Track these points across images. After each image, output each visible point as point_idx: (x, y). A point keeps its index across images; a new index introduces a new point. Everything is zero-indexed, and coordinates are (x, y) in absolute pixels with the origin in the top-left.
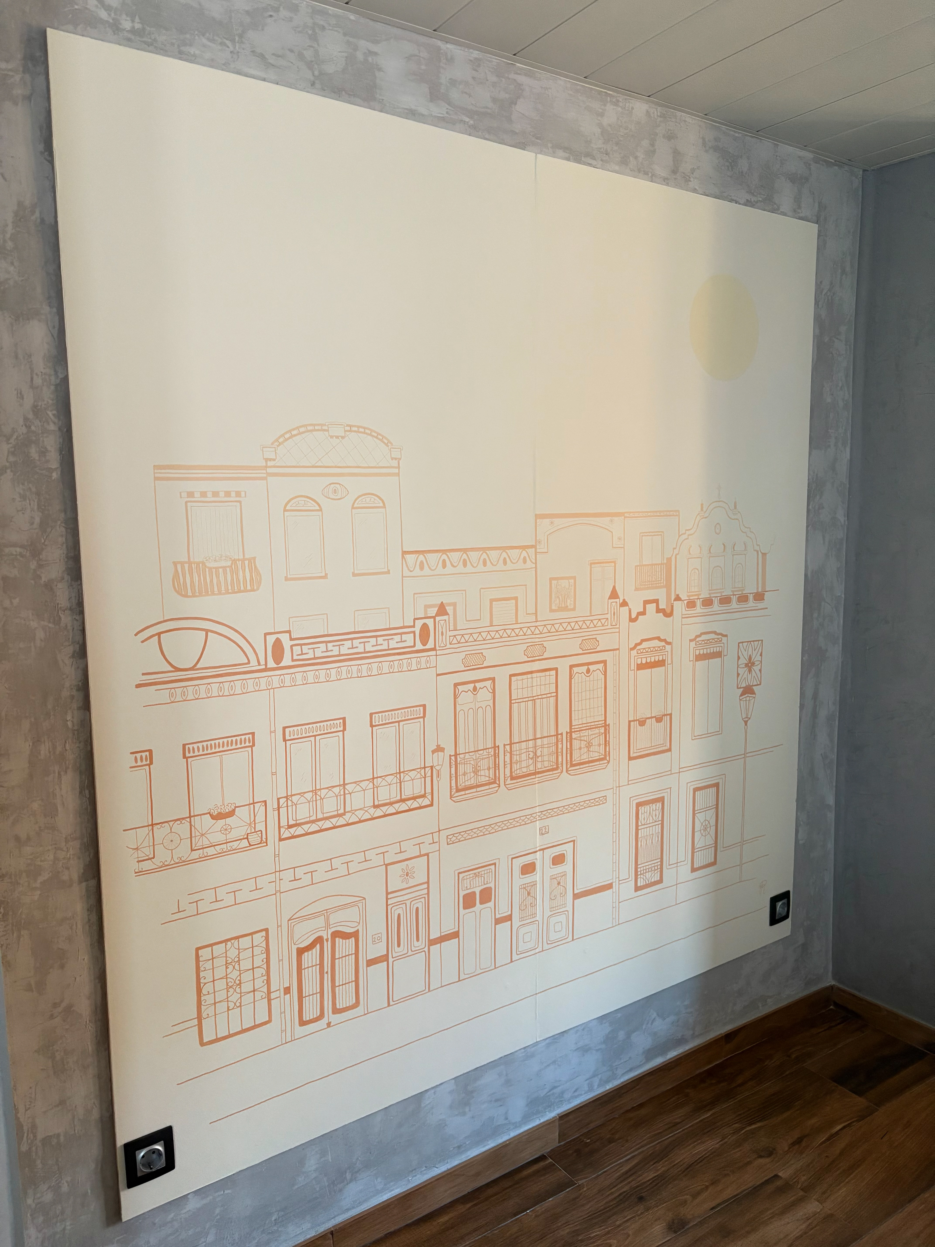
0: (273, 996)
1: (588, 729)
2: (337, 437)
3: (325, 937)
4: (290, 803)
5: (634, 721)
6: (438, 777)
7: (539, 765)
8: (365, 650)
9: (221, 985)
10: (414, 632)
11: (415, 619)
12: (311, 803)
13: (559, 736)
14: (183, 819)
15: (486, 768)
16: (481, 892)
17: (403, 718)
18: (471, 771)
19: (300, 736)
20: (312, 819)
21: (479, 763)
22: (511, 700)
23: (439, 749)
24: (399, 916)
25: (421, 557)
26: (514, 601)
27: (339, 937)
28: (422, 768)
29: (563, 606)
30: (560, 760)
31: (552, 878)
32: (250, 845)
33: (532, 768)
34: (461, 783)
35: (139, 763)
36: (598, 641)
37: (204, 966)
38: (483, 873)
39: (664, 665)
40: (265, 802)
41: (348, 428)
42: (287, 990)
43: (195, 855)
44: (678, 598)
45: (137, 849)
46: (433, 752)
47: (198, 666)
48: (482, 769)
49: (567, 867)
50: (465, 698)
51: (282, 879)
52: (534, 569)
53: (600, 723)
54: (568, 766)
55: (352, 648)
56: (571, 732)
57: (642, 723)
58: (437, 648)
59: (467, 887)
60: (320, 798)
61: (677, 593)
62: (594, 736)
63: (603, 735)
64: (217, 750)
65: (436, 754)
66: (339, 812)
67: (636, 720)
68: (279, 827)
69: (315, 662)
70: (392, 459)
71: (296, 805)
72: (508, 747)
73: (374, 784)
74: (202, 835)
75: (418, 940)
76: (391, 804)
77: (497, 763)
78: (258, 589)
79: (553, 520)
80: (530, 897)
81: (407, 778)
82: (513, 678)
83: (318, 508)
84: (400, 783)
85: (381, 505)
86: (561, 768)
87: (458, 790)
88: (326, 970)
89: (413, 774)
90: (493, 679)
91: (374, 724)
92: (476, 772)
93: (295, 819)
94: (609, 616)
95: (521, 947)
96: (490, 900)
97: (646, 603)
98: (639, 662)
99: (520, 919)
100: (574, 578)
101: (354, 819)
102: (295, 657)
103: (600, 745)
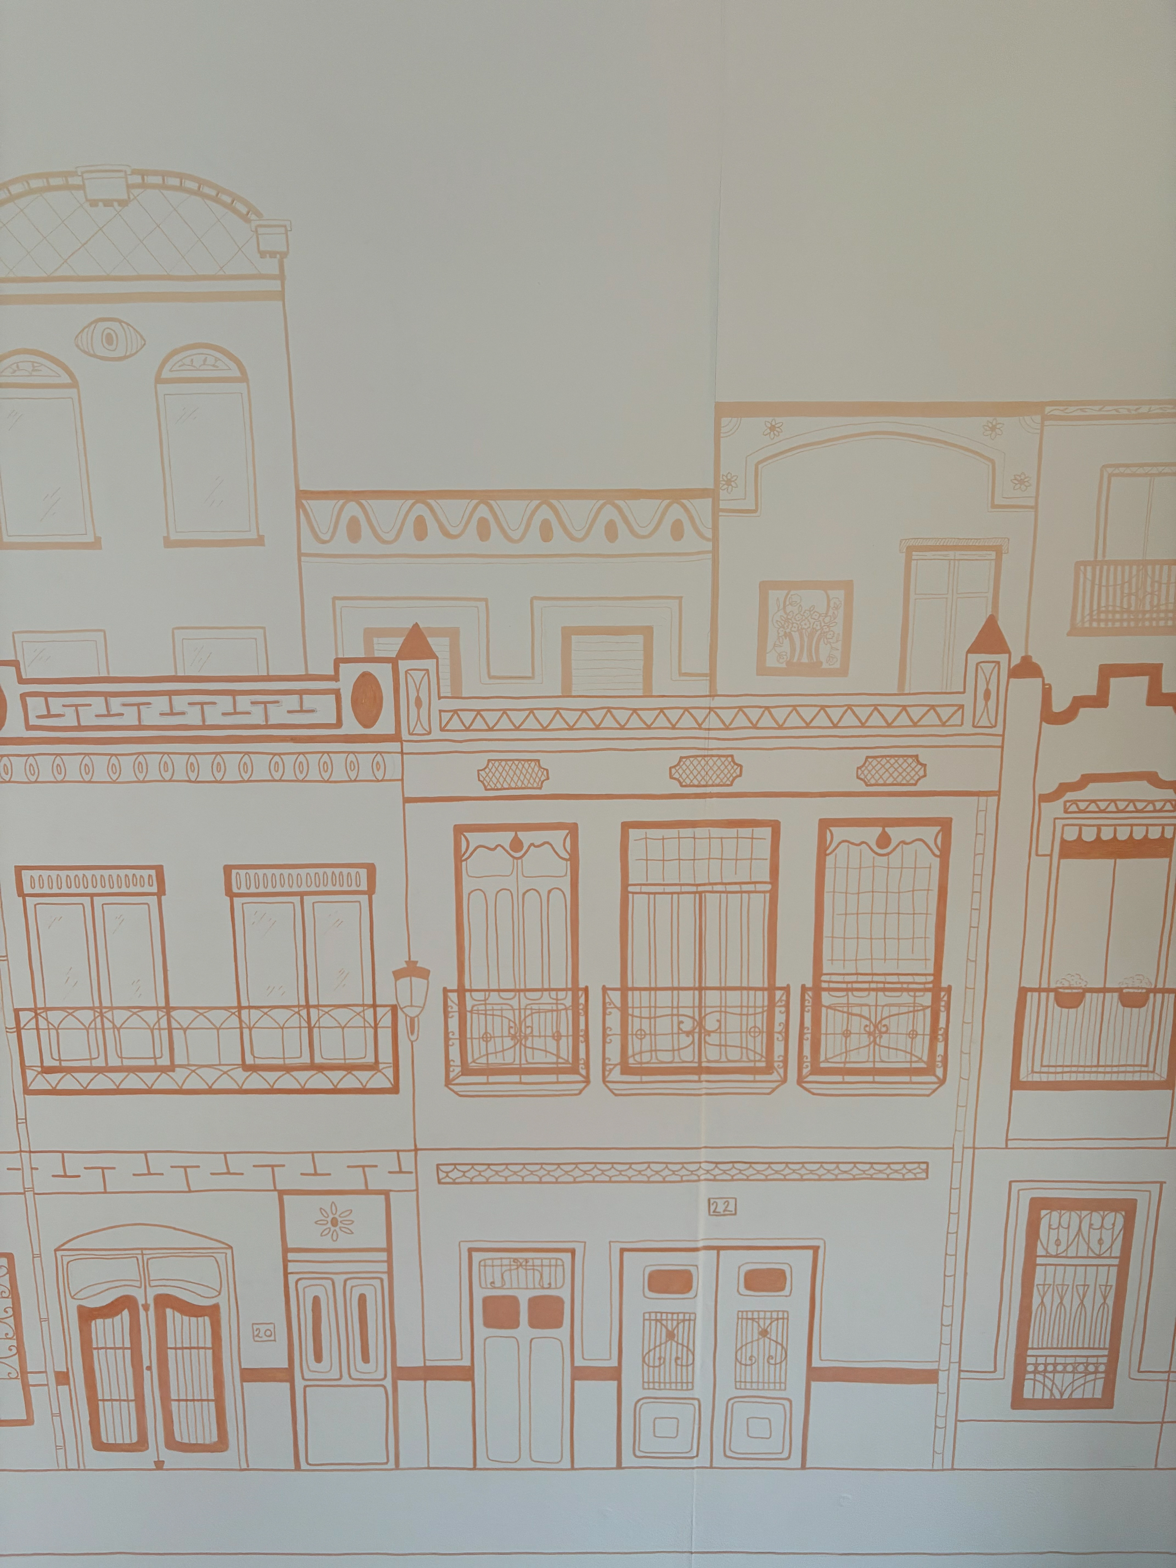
0: (32, 1379)
1: (876, 990)
2: (108, 203)
3: (141, 1301)
4: (43, 1024)
5: (1039, 990)
6: (412, 1033)
7: (711, 1053)
8: (204, 720)
10: (337, 693)
11: (338, 662)
12: (92, 1032)
13: (778, 994)
15: (549, 1033)
16: (534, 1302)
17: (313, 888)
18: (506, 1033)
19: (55, 890)
20: (95, 1063)
21: (529, 1020)
22: (625, 884)
23: (414, 971)
24: (316, 1300)
25: (352, 509)
26: (640, 639)
27: (173, 1308)
28: (369, 1006)
29: (805, 660)
30: (779, 1051)
31: (743, 1317)
33: (687, 1055)
34: (476, 1056)
36: (924, 766)
38: (537, 1262)
39: (1168, 855)
41: (137, 179)
42: (63, 1378)
46: (398, 975)
48: (536, 1033)
49: (790, 1303)
50: (488, 864)
51: (37, 1169)
52: (710, 556)
53: (922, 979)
54: (805, 1070)
55: (172, 713)
56: (817, 989)
57: (1068, 1000)
58: (405, 735)
59: (493, 1283)
60: (111, 1025)
62: (895, 1010)
63: (928, 1011)
65: (404, 982)
66: (160, 1063)
67: (1048, 990)
68: (23, 1067)
69: (80, 736)
70: (262, 254)
71: (57, 1029)
72: (615, 997)
73: (241, 1021)
75: (366, 1360)
76: (288, 1069)
77: (582, 1026)
79: (778, 420)
80: (674, 1344)
81: (326, 1021)
82: (633, 833)
83: (68, 380)
84: (310, 1029)
85: (236, 373)
86: (781, 1071)
87: (466, 1070)
88: (146, 1363)
89: (343, 1015)
90: (572, 829)
91: (235, 890)
92: (519, 1037)
93: (56, 1056)
94: (966, 700)
95: (648, 1444)
96: (558, 1324)
97: (1107, 672)
98: (1071, 835)
99: (646, 1384)
100: (848, 586)
101: (194, 1083)
102: (33, 721)
103: (913, 1035)
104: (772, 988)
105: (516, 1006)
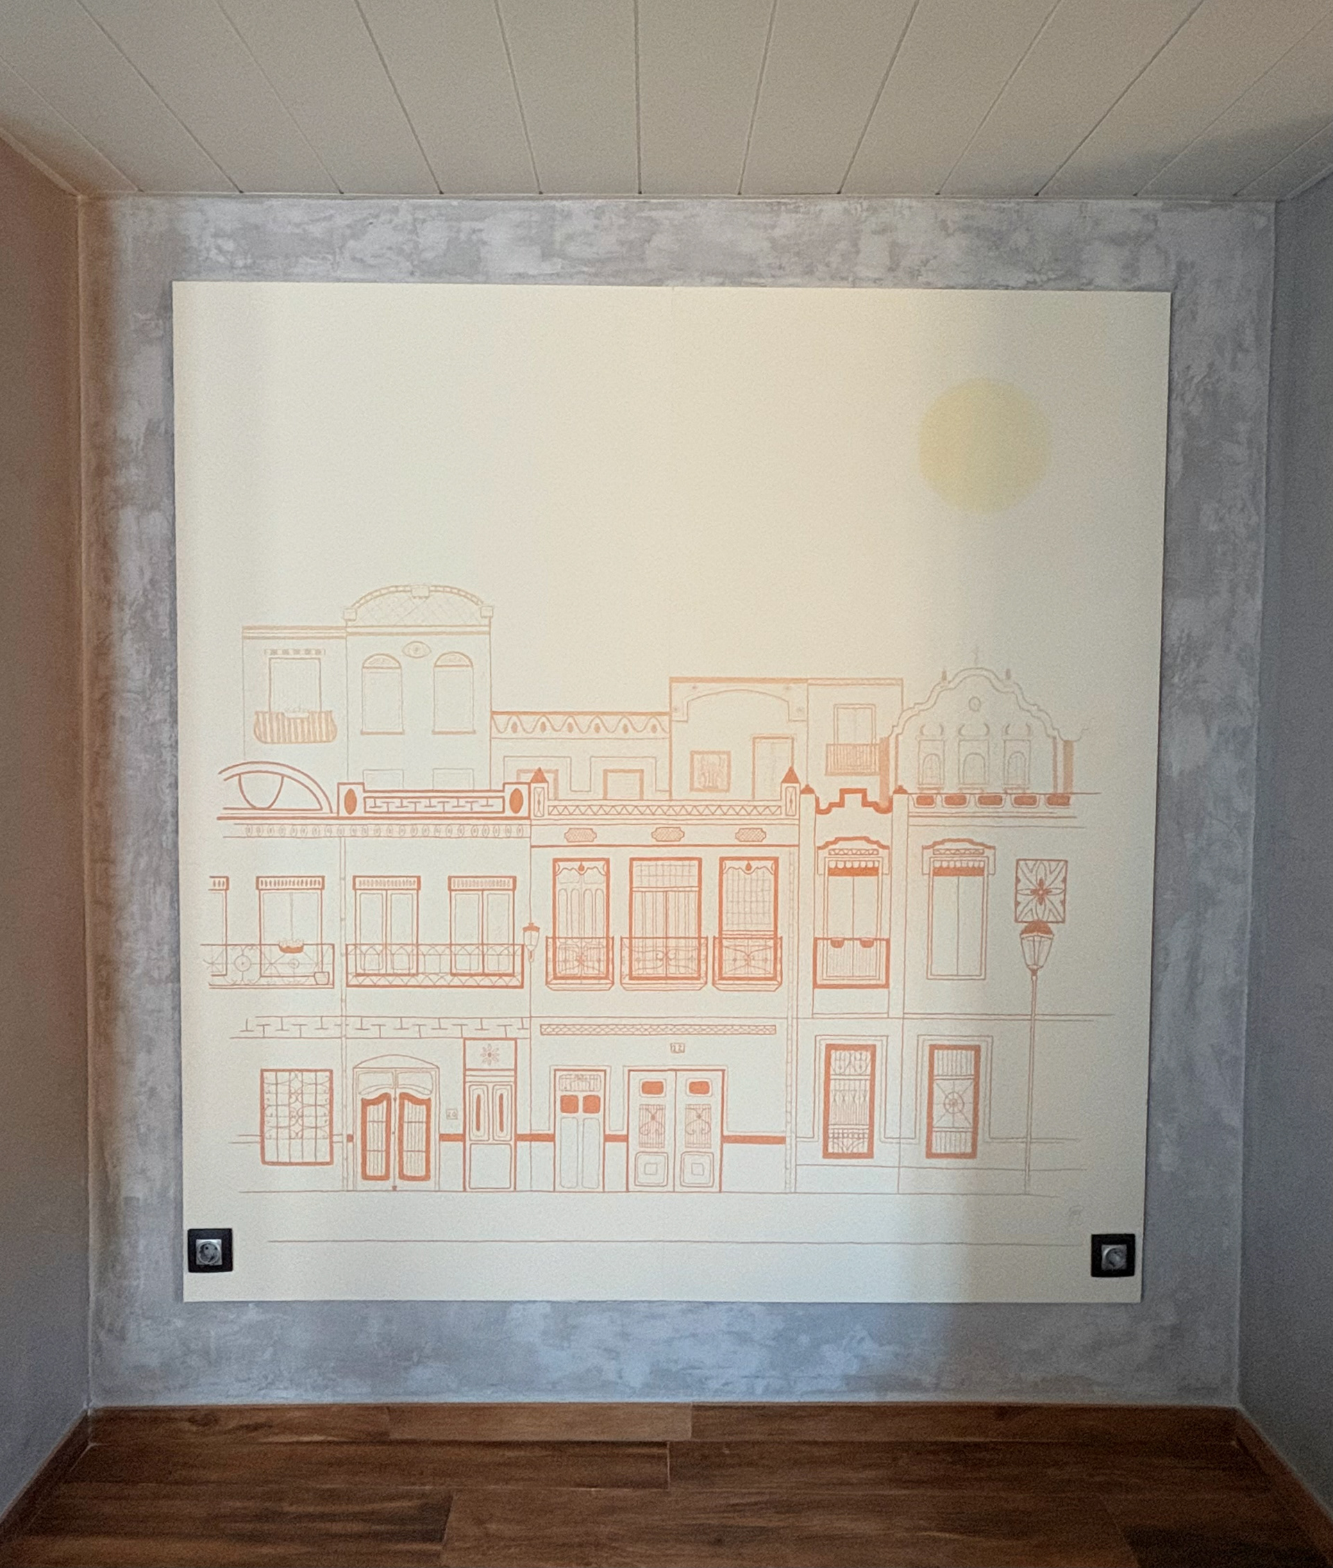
0: (335, 1139)
1: (748, 938)
2: (420, 598)
3: (393, 1096)
4: (358, 952)
5: (823, 939)
6: (531, 958)
7: (672, 970)
8: (444, 810)
9: (284, 1111)
10: (503, 797)
11: (504, 784)
12: (381, 956)
13: (703, 941)
14: (255, 945)
15: (595, 959)
16: (586, 1098)
17: (488, 887)
18: (575, 959)
19: (370, 887)
20: (381, 972)
21: (586, 953)
22: (632, 887)
23: (532, 927)
24: (479, 1097)
25: (514, 718)
26: (638, 775)
27: (408, 1100)
28: (511, 945)
29: (711, 785)
30: (704, 969)
31: (689, 1108)
32: (317, 984)
33: (661, 971)
34: (561, 970)
35: (217, 887)
36: (765, 833)
37: (268, 1088)
38: (588, 1077)
39: (877, 874)
40: (334, 945)
41: (432, 588)
42: (350, 1138)
43: (263, 981)
44: (900, 790)
45: (212, 964)
46: (525, 929)
47: (273, 807)
48: (589, 959)
49: (713, 1099)
50: (568, 876)
51: (348, 1025)
52: (668, 739)
53: (769, 933)
54: (716, 978)
55: (430, 806)
56: (721, 938)
57: (837, 944)
58: (532, 817)
59: (566, 1088)
60: (390, 953)
61: (900, 783)
62: (757, 948)
63: (772, 949)
64: (288, 887)
65: (527, 933)
66: (412, 972)
67: (827, 939)
68: (347, 973)
69: (388, 816)
70: (483, 617)
71: (364, 955)
72: (626, 942)
73: (451, 951)
74: (271, 964)
75: (502, 1129)
76: (471, 975)
77: (611, 956)
78: (333, 741)
79: (697, 684)
80: (655, 1122)
81: (491, 952)
82: (635, 863)
83: (397, 665)
84: (483, 956)
85: (468, 663)
86: (705, 979)
87: (556, 978)
88: (393, 1130)
89: (499, 949)
90: (607, 860)
91: (452, 888)
92: (581, 961)
93: (363, 968)
94: (782, 803)
95: (642, 1179)
96: (597, 1111)
97: (843, 792)
98: (833, 865)
99: (641, 1144)
100: (728, 753)
101: (427, 982)
102: (368, 810)
103: (766, 960)
104: (700, 938)
105: (580, 946)
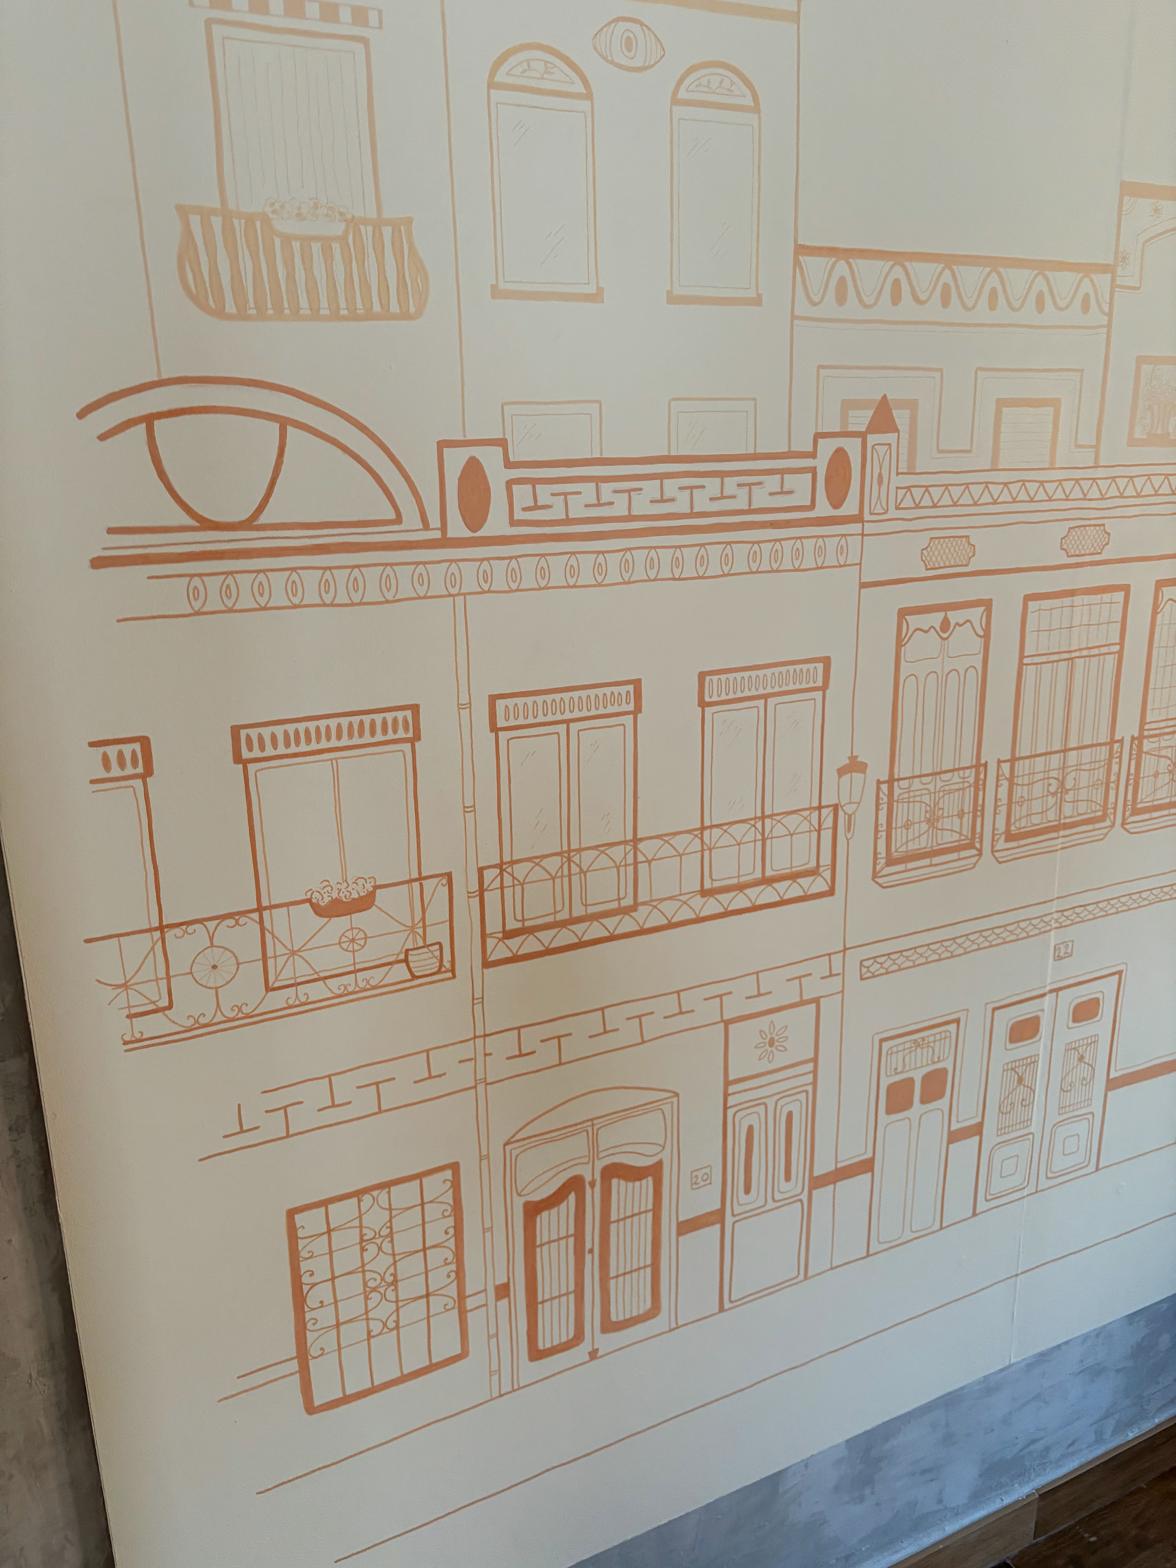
0: (470, 1303)
3: (588, 1178)
4: (508, 880)
6: (849, 831)
7: (1067, 810)
8: (692, 507)
9: (350, 1286)
10: (814, 472)
11: (817, 437)
12: (558, 881)
14: (243, 913)
15: (955, 813)
16: (926, 1078)
17: (777, 689)
18: (923, 819)
19: (530, 720)
20: (560, 917)
21: (941, 801)
22: (1022, 656)
23: (855, 766)
24: (750, 1129)
25: (842, 268)
26: (1051, 411)
27: (619, 1177)
28: (815, 808)
29: (1159, 432)
30: (1112, 799)
31: (1070, 1048)
32: (414, 977)
33: (1051, 815)
34: (899, 844)
35: (116, 772)
37: (308, 1248)
38: (931, 1039)
40: (449, 876)
42: (503, 1291)
45: (125, 986)
46: (841, 772)
47: (263, 519)
48: (945, 814)
49: (1100, 1027)
50: (922, 646)
51: (490, 1054)
52: (1105, 330)
54: (1127, 813)
55: (662, 501)
56: (1141, 738)
58: (867, 516)
59: (896, 1069)
60: (578, 870)
64: (324, 744)
65: (846, 778)
66: (624, 903)
68: (484, 936)
69: (568, 531)
71: (522, 885)
72: (1006, 767)
73: (702, 843)
74: (293, 953)
75: (788, 1178)
76: (741, 887)
77: (980, 801)
78: (419, 313)
79: (1160, 203)
80: (1022, 1087)
81: (779, 830)
82: (1032, 605)
83: (579, 88)
84: (764, 840)
85: (749, 101)
86: (1112, 817)
87: (890, 862)
88: (588, 1246)
89: (792, 822)
90: (987, 604)
91: (707, 699)
92: (931, 821)
93: (519, 917)
95: (996, 1187)
96: (942, 1095)
99: (1000, 1131)
101: (656, 920)
102: (519, 515)
105: (932, 791)
